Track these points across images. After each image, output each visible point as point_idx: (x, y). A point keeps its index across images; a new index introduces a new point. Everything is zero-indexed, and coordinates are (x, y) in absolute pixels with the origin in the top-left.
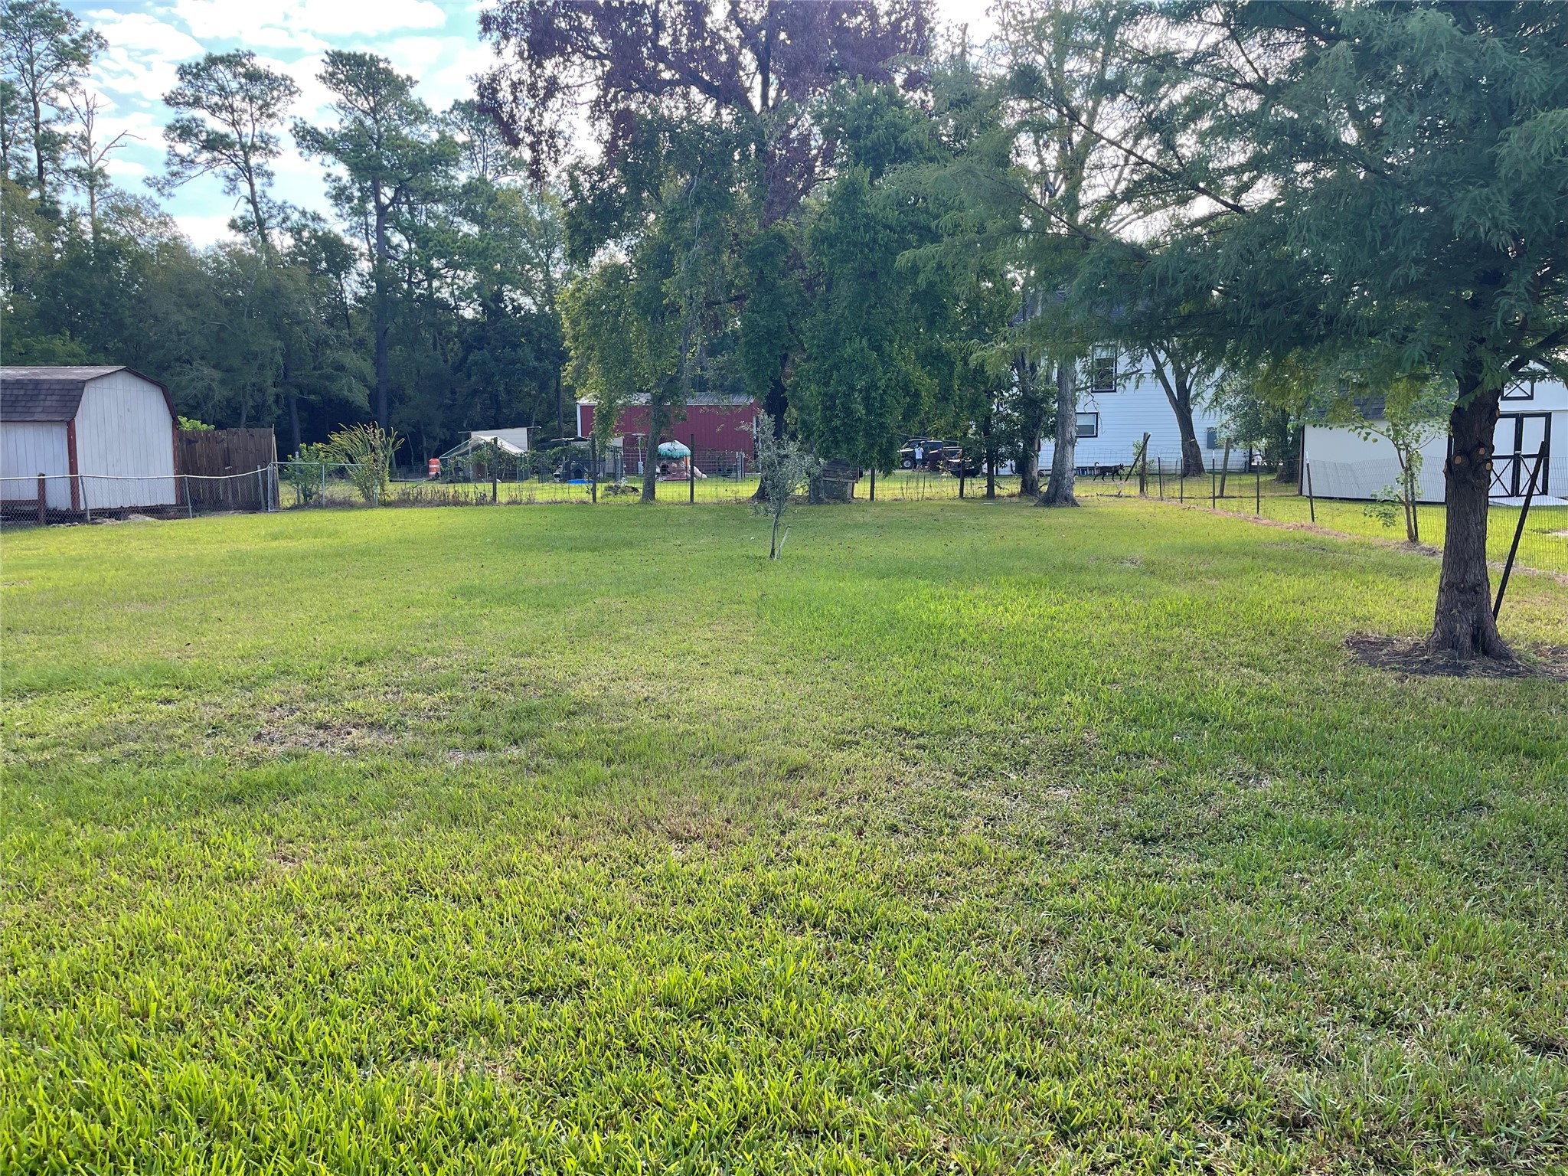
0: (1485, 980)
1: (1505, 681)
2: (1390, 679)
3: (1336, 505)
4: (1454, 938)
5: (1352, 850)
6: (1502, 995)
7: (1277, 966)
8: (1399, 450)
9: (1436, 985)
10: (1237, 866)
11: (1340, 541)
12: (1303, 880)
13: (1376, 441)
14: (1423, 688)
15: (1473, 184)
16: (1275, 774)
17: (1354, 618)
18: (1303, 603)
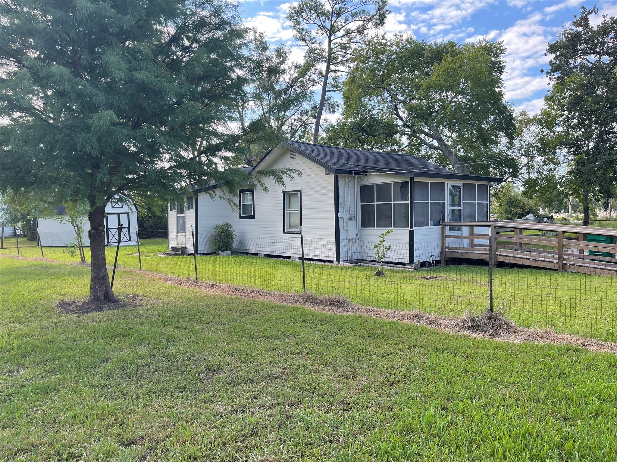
0: (110, 426)
1: (116, 311)
2: (74, 317)
3: (53, 249)
4: (97, 414)
5: (58, 391)
6: (115, 430)
7: (27, 451)
8: (74, 227)
9: (91, 435)
10: (7, 413)
11: (54, 264)
12: (37, 410)
13: (65, 223)
14: (87, 318)
15: (83, 132)
16: (25, 367)
17: (60, 295)
18: (38, 291)
